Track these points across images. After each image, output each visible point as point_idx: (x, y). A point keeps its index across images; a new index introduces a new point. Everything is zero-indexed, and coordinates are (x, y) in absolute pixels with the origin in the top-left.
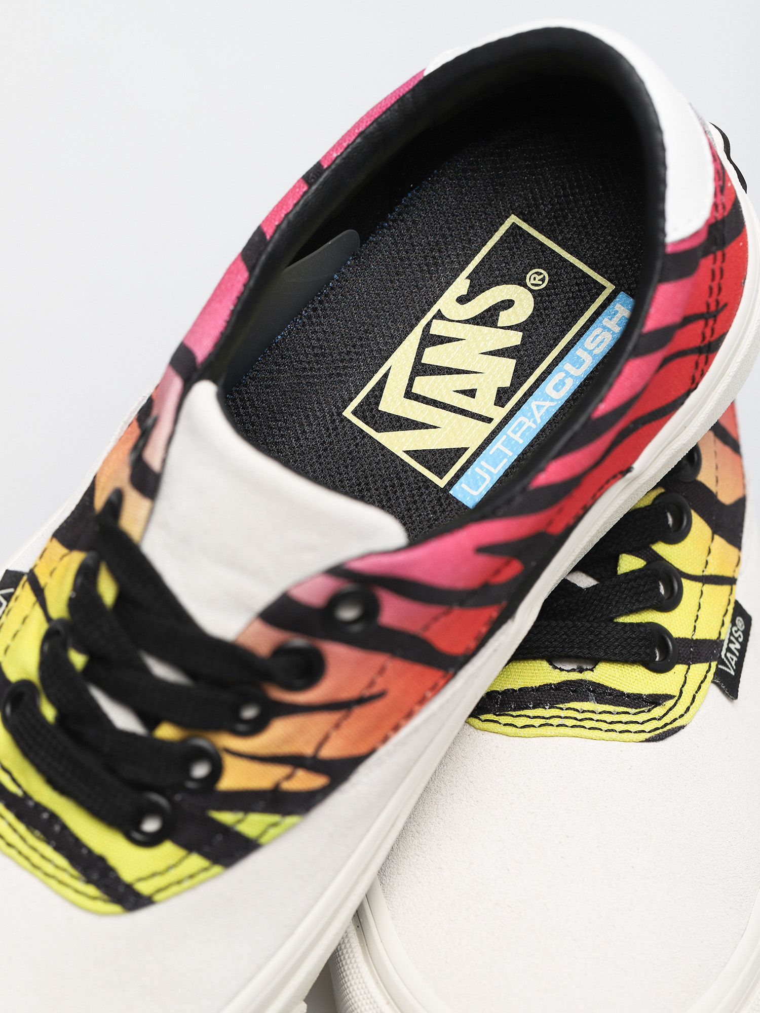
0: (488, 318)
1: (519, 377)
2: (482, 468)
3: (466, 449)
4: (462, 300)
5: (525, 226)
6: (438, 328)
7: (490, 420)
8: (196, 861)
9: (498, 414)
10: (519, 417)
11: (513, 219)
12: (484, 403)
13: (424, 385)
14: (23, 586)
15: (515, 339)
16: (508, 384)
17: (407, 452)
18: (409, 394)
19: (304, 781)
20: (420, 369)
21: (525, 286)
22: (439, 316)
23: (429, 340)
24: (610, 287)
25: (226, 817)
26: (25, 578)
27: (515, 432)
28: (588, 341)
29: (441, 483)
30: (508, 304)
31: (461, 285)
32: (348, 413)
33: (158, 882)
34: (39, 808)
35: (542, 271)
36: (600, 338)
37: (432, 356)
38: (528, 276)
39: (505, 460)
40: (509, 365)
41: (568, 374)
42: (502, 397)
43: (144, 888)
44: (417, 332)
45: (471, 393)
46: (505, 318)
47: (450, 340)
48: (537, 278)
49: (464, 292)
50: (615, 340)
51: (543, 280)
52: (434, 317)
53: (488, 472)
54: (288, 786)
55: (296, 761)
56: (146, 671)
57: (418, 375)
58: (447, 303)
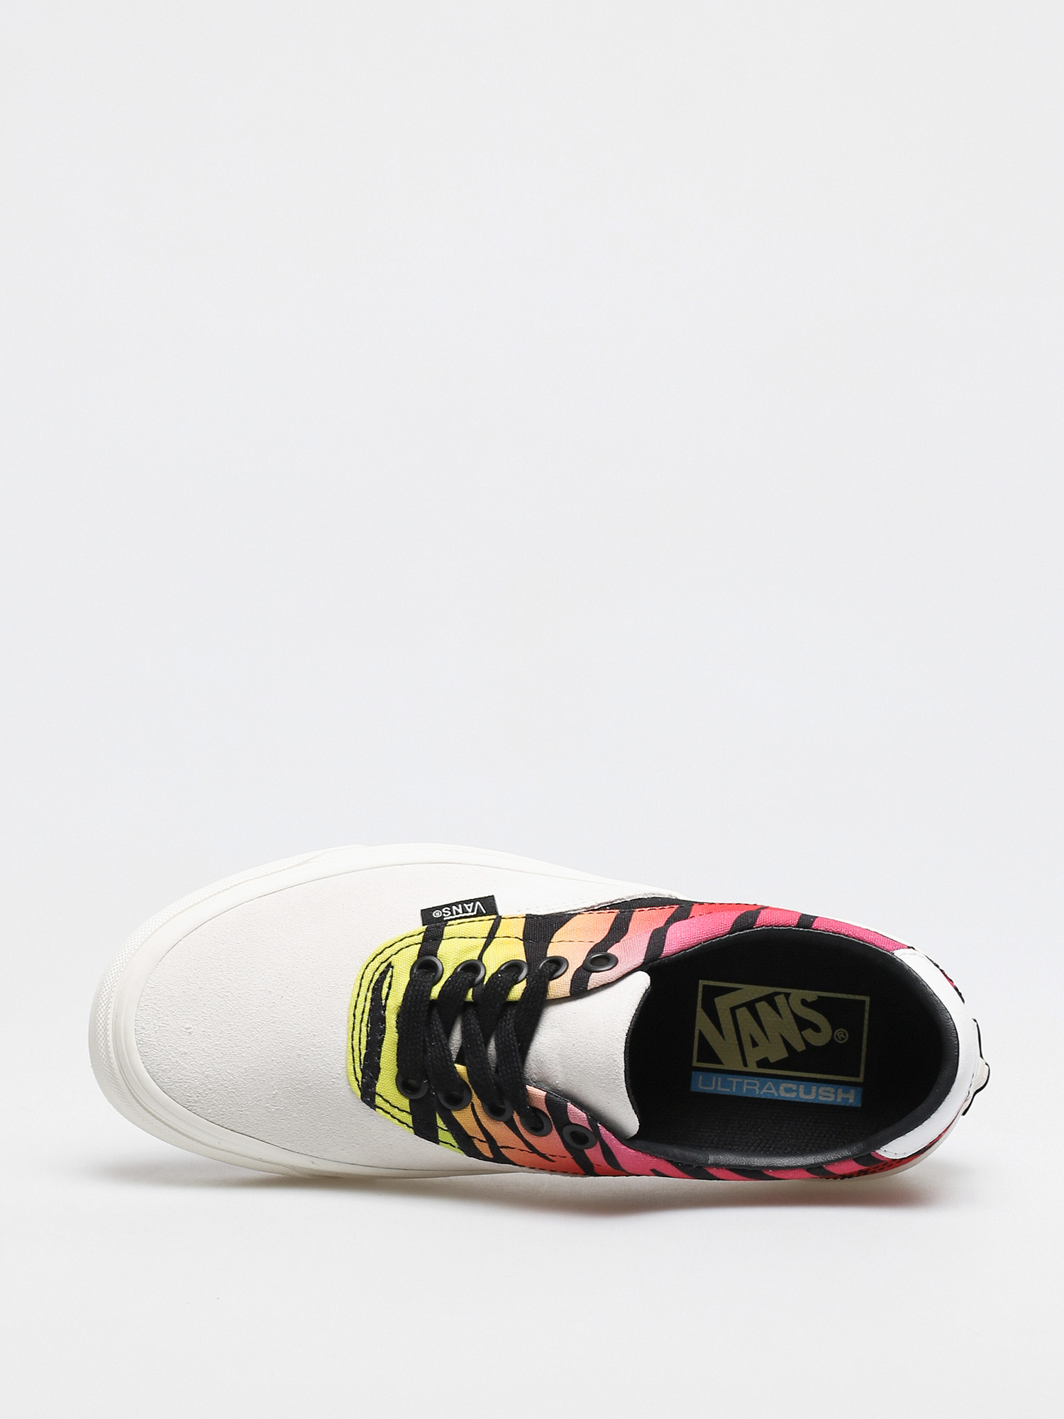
0: (802, 1024)
1: (780, 1065)
2: (717, 1079)
3: (722, 1064)
4: (804, 1002)
5: (867, 1008)
6: (780, 1000)
7: (745, 1065)
8: (408, 1119)
9: (752, 1067)
10: (756, 1081)
11: (867, 999)
12: (753, 1056)
13: (744, 1015)
14: (490, 920)
15: (800, 1047)
16: (772, 1061)
17: (700, 1032)
18: (733, 1010)
19: (484, 1148)
20: (751, 1006)
21: (833, 1032)
22: (787, 996)
23: (770, 999)
24: (860, 1079)
25: (440, 1123)
26: (494, 917)
27: (748, 1084)
28: (823, 1089)
29: (695, 1064)
30: (817, 1029)
31: (812, 996)
32: (702, 983)
33: (386, 1106)
34: (383, 1020)
35: (847, 1035)
36: (826, 1094)
37: (762, 1007)
38: (840, 1030)
39: (728, 1090)
40: (784, 1054)
41: (797, 1091)
42: (763, 1063)
43: (378, 1101)
44: (768, 990)
45: (755, 1044)
46: (808, 1033)
47: (778, 1012)
48: (842, 1035)
49: (809, 1000)
50: (832, 1103)
51: (843, 1039)
52: (784, 993)
53: (716, 1085)
54: (476, 1142)
55: (490, 1139)
56: (487, 1043)
57: (746, 1007)
58: (797, 995)
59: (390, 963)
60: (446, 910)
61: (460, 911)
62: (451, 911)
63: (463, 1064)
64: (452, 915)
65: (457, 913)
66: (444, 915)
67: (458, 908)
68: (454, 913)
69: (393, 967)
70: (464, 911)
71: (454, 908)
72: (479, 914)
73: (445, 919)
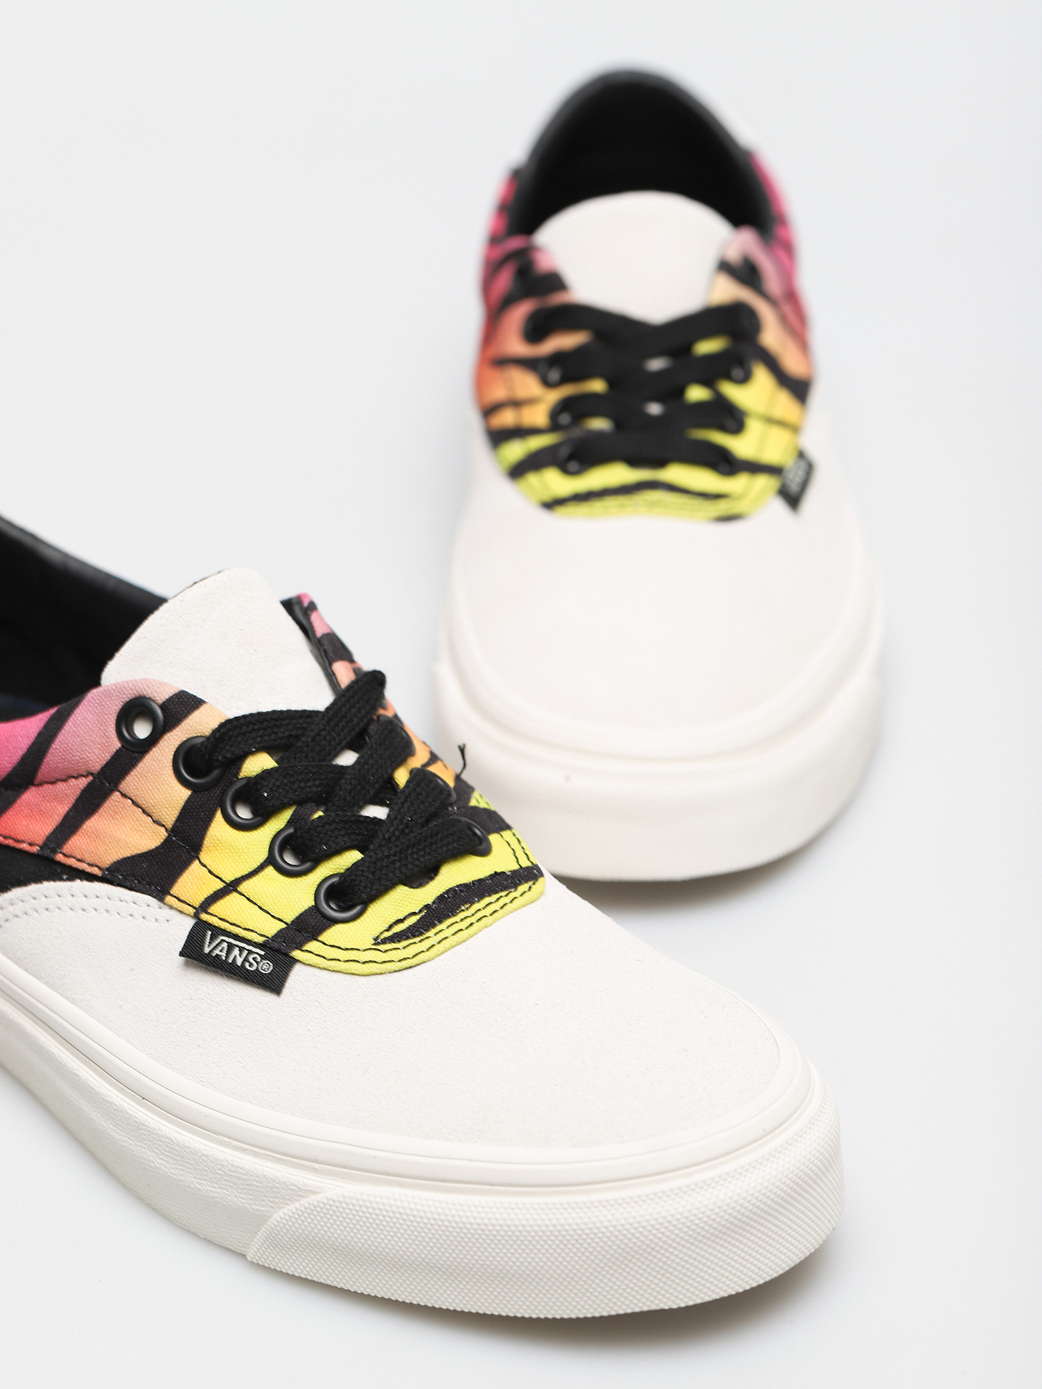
14: (211, 915)
59: (374, 944)
60: (251, 965)
61: (236, 951)
62: (246, 960)
63: (391, 781)
64: (250, 952)
65: (241, 949)
66: (259, 959)
67: (235, 957)
68: (245, 953)
69: (376, 939)
70: (231, 947)
71: (239, 961)
72: (217, 931)
73: (263, 953)
